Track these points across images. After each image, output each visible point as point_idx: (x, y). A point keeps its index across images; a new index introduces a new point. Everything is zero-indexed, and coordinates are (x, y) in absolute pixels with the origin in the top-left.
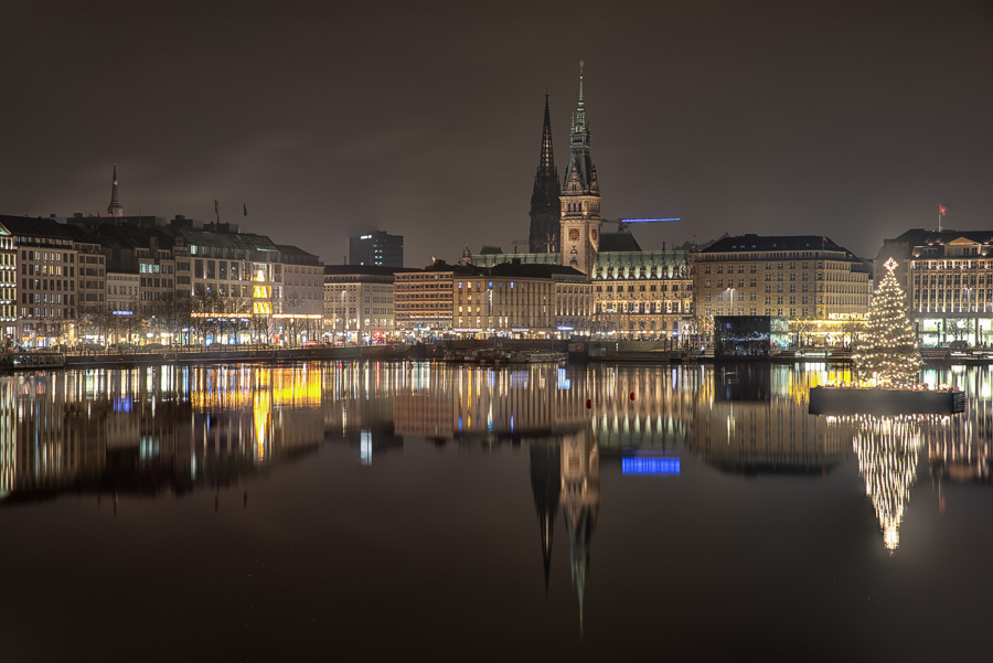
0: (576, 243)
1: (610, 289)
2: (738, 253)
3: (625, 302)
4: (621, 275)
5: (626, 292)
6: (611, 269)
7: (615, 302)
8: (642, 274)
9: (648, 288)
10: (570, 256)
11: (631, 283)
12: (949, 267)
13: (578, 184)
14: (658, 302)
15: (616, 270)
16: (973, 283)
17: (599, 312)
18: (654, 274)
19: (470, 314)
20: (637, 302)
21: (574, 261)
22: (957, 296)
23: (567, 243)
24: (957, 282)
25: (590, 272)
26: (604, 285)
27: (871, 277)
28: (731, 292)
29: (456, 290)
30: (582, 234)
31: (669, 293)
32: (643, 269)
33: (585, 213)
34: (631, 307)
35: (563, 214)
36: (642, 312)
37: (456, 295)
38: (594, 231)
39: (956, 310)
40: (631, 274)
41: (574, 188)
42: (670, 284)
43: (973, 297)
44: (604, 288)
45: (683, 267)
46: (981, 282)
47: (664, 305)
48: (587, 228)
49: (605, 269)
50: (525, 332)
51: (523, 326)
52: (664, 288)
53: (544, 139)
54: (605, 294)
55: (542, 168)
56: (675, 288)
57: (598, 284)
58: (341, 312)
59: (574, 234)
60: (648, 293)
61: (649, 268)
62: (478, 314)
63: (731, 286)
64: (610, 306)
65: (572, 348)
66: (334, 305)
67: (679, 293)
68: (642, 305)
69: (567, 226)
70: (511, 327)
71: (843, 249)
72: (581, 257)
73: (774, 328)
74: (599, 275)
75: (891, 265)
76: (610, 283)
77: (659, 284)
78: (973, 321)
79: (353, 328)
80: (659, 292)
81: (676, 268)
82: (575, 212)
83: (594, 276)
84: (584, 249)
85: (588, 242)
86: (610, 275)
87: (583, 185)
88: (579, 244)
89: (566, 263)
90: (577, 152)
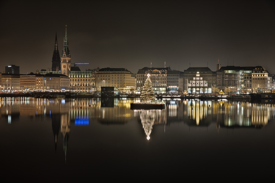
0: (65, 69)
1: (73, 80)
2: (106, 72)
3: (77, 83)
4: (76, 77)
5: (77, 81)
6: (73, 75)
7: (75, 83)
8: (81, 77)
9: (82, 80)
10: (64, 72)
11: (78, 79)
12: (153, 76)
13: (65, 55)
14: (85, 83)
15: (75, 76)
16: (158, 80)
17: (71, 86)
18: (84, 77)
19: (40, 86)
20: (80, 83)
21: (64, 73)
22: (155, 83)
23: (63, 68)
24: (155, 79)
25: (68, 76)
26: (72, 79)
27: (136, 78)
28: (104, 81)
29: (36, 80)
30: (66, 67)
31: (88, 81)
32: (81, 75)
33: (67, 62)
34: (78, 84)
35: (62, 62)
36: (81, 86)
37: (36, 81)
38: (69, 66)
39: (155, 86)
40: (79, 77)
41: (64, 55)
42: (88, 79)
43: (158, 83)
44: (72, 80)
45: (91, 75)
46: (160, 79)
47: (86, 84)
48: (68, 65)
49: (72, 75)
50: (54, 90)
51: (53, 89)
52: (86, 80)
53: (56, 43)
54: (72, 81)
55: (55, 51)
56: (89, 80)
57: (70, 79)
58: (6, 85)
59: (64, 67)
60: (82, 81)
61: (83, 75)
62: (42, 86)
63: (104, 80)
64: (73, 84)
65: (67, 94)
66: (4, 83)
67: (90, 81)
68: (81, 84)
69: (63, 65)
70: (50, 89)
71: (129, 71)
72: (66, 72)
73: (115, 90)
74: (71, 77)
75: (149, 75)
76: (73, 79)
77: (85, 79)
78: (158, 88)
79: (9, 89)
80: (85, 81)
81: (89, 75)
82: (65, 61)
83: (69, 77)
84: (67, 70)
85: (68, 69)
86: (73, 77)
87: (67, 55)
88: (66, 69)
89: (63, 73)
90: (65, 47)
